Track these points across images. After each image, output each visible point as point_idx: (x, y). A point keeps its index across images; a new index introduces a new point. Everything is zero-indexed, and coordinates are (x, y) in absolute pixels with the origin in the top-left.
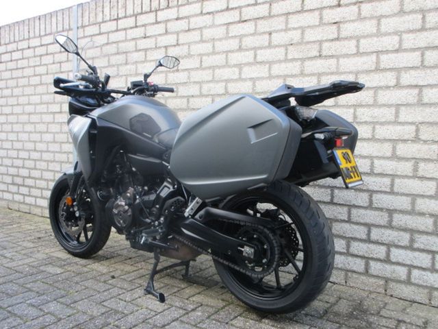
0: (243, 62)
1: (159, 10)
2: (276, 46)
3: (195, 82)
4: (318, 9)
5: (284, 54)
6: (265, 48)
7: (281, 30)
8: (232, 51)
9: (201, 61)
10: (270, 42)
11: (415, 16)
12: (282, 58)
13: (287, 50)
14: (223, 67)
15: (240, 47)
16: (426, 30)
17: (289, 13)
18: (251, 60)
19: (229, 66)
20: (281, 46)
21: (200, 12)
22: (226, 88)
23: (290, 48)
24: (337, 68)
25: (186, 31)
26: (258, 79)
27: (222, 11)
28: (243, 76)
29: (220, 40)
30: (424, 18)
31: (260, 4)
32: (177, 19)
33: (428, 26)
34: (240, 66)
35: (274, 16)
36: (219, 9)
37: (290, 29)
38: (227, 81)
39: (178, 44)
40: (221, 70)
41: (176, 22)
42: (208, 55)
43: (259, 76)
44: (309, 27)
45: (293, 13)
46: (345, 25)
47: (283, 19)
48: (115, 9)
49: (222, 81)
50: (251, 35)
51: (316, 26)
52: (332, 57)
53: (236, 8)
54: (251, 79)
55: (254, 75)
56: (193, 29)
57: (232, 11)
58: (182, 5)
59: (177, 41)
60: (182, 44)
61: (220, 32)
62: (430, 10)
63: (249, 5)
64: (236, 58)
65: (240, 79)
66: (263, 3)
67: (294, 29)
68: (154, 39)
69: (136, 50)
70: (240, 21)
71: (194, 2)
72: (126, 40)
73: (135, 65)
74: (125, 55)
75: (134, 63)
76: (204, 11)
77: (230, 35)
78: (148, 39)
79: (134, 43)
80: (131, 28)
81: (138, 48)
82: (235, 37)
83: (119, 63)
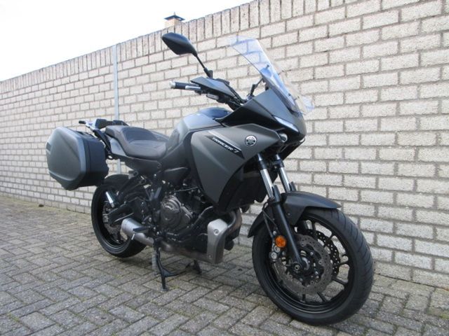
4: (311, 40)
7: (281, 59)
8: (242, 78)
11: (391, 43)
15: (248, 74)
16: (401, 54)
17: (287, 45)
21: (215, 46)
23: (289, 73)
24: (328, 88)
27: (232, 45)
29: (232, 68)
30: (399, 44)
31: (263, 38)
33: (402, 51)
35: (275, 48)
37: (288, 58)
44: (304, 55)
45: (291, 45)
46: (334, 53)
47: (282, 50)
48: (147, 46)
51: (309, 55)
52: (324, 79)
53: (244, 42)
57: (241, 44)
58: (200, 42)
61: (232, 62)
62: (404, 38)
66: (266, 37)
67: (292, 57)
68: (179, 70)
69: (165, 80)
70: (247, 53)
71: (210, 39)
72: (156, 71)
73: (164, 92)
74: (156, 84)
75: (163, 90)
76: (218, 46)
77: (240, 64)
78: (174, 70)
79: (162, 74)
80: (160, 62)
81: (166, 78)
82: (244, 66)
83: (151, 90)
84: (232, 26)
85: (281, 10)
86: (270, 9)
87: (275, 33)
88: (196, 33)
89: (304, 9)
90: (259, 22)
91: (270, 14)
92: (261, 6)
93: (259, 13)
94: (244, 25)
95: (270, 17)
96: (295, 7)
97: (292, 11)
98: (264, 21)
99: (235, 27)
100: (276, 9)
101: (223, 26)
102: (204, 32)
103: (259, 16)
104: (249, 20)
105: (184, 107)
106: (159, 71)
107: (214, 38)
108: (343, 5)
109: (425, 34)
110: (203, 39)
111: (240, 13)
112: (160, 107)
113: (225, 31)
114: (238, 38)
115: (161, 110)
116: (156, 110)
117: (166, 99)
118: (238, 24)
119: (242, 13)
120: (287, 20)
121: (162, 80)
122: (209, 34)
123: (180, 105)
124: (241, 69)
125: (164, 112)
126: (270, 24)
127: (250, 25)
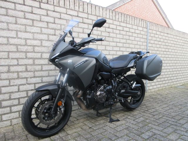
1: (42, 2)
2: (94, 35)
8: (80, 33)
15: (83, 32)
19: (79, 38)
25: (59, 18)
27: (75, 16)
29: (75, 27)
31: (89, 19)
32: (54, 11)
33: (124, 38)
36: (75, 15)
39: (54, 23)
50: (87, 29)
53: (81, 17)
56: (63, 19)
57: (80, 18)
58: (56, 6)
59: (54, 21)
60: (57, 24)
62: (124, 35)
63: (85, 18)
64: (81, 35)
66: (90, 19)
67: (99, 31)
68: (39, 16)
69: (25, 18)
70: (83, 23)
71: (62, 7)
72: (15, 9)
73: (24, 26)
74: (15, 18)
75: (23, 25)
76: (67, 13)
77: (79, 26)
78: (35, 15)
79: (23, 13)
80: (20, 4)
81: (26, 17)
82: (81, 28)
83: (8, 22)
84: (75, 7)
85: (95, 11)
86: (92, 8)
90: (87, 12)
91: (92, 11)
92: (88, 5)
93: (87, 8)
94: (81, 10)
95: (92, 12)
96: (100, 13)
98: (90, 12)
99: (77, 8)
100: (94, 10)
101: (70, 5)
103: (88, 9)
104: (83, 8)
105: (44, 40)
106: (19, 11)
107: (65, 8)
108: (112, 19)
109: (127, 35)
110: (58, 5)
111: (79, 3)
112: (19, 36)
113: (71, 8)
114: (78, 14)
115: (21, 38)
116: (15, 38)
117: (26, 32)
118: (78, 7)
119: (80, 4)
120: (97, 16)
121: (22, 18)
122: (62, 4)
123: (40, 38)
124: (80, 29)
125: (24, 40)
126: (91, 14)
127: (83, 11)
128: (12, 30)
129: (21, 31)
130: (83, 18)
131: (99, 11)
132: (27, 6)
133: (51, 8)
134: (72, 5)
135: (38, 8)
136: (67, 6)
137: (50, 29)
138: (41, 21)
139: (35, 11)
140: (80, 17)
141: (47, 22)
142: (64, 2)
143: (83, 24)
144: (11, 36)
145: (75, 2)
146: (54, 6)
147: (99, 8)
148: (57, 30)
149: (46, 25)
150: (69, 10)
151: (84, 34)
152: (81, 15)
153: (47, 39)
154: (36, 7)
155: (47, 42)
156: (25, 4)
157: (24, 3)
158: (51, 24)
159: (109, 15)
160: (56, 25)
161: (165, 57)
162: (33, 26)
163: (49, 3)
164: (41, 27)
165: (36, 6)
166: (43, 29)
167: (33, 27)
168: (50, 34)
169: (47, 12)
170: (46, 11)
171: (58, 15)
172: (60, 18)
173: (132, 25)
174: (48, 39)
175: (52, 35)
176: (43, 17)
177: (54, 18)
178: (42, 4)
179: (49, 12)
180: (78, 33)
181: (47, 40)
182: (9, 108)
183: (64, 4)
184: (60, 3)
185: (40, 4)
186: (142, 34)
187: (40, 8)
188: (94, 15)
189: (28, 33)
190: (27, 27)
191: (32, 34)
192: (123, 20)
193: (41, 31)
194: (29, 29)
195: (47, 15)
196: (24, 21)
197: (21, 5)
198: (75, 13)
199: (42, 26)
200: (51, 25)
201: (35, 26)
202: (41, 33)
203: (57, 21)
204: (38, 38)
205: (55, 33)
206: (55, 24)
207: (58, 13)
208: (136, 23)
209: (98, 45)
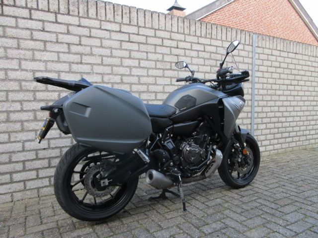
0: (132, 65)
1: (59, 13)
2: (150, 60)
3: (97, 73)
4: (169, 47)
5: (154, 65)
6: (145, 60)
7: (153, 53)
8: (125, 58)
9: (102, 60)
10: (147, 57)
11: (202, 59)
12: (154, 67)
13: (156, 63)
14: (119, 66)
15: (130, 56)
16: (205, 66)
17: (156, 45)
18: (137, 65)
19: (123, 67)
20: (153, 61)
21: (99, 27)
22: (122, 79)
23: (158, 62)
25: (88, 37)
26: (142, 76)
27: (116, 32)
28: (133, 73)
29: (116, 49)
30: (204, 61)
31: (140, 35)
32: (79, 26)
33: (205, 64)
34: (130, 67)
35: (149, 44)
36: (114, 30)
38: (122, 75)
39: (80, 44)
40: (118, 68)
41: (78, 28)
42: (108, 57)
43: (142, 74)
44: (165, 54)
45: (158, 45)
47: (153, 47)
49: (119, 75)
50: (136, 51)
51: (168, 54)
53: (126, 33)
54: (137, 76)
55: (139, 74)
56: (94, 37)
57: (123, 34)
58: (82, 17)
59: (80, 42)
60: (85, 45)
61: (116, 44)
62: (206, 59)
63: (134, 34)
64: (127, 62)
65: (130, 75)
66: (143, 35)
67: (159, 53)
68: (55, 35)
69: (32, 39)
70: (129, 41)
71: (93, 19)
72: (17, 27)
73: (31, 52)
74: (16, 40)
75: (29, 50)
76: (102, 28)
77: (123, 48)
78: (48, 33)
79: (28, 32)
80: (24, 18)
81: (34, 38)
82: (126, 50)
83: (7, 46)
84: (116, 17)
85: (152, 22)
86: (145, 17)
87: (148, 35)
88: (78, 8)
89: (165, 28)
90: (138, 23)
91: (145, 21)
92: (139, 13)
93: (137, 17)
94: (126, 20)
95: (145, 23)
96: (160, 23)
97: (159, 25)
98: (141, 23)
99: (118, 19)
100: (149, 20)
101: (107, 14)
102: (88, 11)
103: (138, 19)
104: (130, 18)
105: (62, 72)
106: (23, 29)
107: (98, 20)
108: (184, 34)
109: (212, 59)
110: (86, 16)
111: (122, 10)
112: (23, 67)
113: (109, 18)
114: (120, 28)
115: (26, 70)
116: (17, 70)
117: (34, 60)
118: (121, 17)
119: (124, 11)
120: (155, 29)
121: (28, 39)
122: (92, 14)
123: (58, 69)
124: (124, 52)
125: (32, 73)
126: (145, 27)
127: (130, 22)
128: (12, 59)
129: (26, 60)
130: (129, 34)
131: (159, 20)
132: (36, 20)
133: (74, 20)
134: (111, 14)
135: (53, 22)
136: (101, 16)
137: (72, 54)
138: (57, 42)
139: (49, 27)
140: (123, 32)
141: (69, 44)
142: (97, 11)
143: (129, 43)
144: (11, 68)
145: (115, 9)
146: (80, 17)
147: (159, 16)
148: (85, 55)
149: (67, 48)
150: (105, 23)
151: (132, 60)
152: (125, 29)
153: (68, 70)
154: (50, 22)
155: (68, 74)
156: (33, 17)
157: (31, 16)
158: (75, 46)
159: (178, 26)
160: (83, 47)
161: (291, 95)
162: (45, 50)
163: (71, 13)
164: (58, 52)
165: (51, 20)
166: (61, 55)
167: (45, 53)
168: (73, 63)
169: (68, 27)
170: (65, 27)
171: (85, 32)
172: (90, 37)
173: (222, 41)
174: (70, 69)
175: (77, 63)
176: (60, 36)
177: (80, 37)
178: (59, 16)
179: (71, 28)
180: (121, 58)
181: (68, 72)
182: (8, 176)
183: (97, 13)
184: (89, 13)
185: (56, 16)
186: (243, 55)
187: (57, 22)
188: (148, 28)
189: (38, 62)
190: (35, 52)
191: (44, 64)
192: (203, 33)
193: (59, 57)
194: (38, 55)
195: (68, 33)
196: (31, 44)
197: (26, 20)
198: (116, 27)
199: (60, 50)
200: (74, 49)
201: (49, 51)
202: (59, 61)
203: (85, 41)
204: (54, 69)
205: (81, 61)
206: (82, 45)
207: (86, 29)
208: (230, 37)
209: (157, 76)
